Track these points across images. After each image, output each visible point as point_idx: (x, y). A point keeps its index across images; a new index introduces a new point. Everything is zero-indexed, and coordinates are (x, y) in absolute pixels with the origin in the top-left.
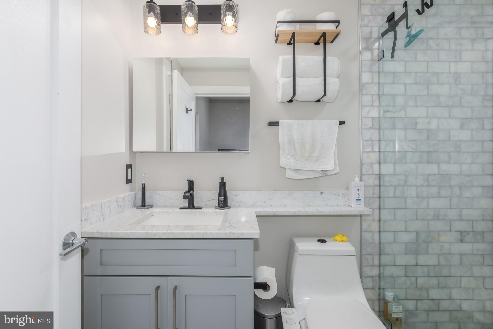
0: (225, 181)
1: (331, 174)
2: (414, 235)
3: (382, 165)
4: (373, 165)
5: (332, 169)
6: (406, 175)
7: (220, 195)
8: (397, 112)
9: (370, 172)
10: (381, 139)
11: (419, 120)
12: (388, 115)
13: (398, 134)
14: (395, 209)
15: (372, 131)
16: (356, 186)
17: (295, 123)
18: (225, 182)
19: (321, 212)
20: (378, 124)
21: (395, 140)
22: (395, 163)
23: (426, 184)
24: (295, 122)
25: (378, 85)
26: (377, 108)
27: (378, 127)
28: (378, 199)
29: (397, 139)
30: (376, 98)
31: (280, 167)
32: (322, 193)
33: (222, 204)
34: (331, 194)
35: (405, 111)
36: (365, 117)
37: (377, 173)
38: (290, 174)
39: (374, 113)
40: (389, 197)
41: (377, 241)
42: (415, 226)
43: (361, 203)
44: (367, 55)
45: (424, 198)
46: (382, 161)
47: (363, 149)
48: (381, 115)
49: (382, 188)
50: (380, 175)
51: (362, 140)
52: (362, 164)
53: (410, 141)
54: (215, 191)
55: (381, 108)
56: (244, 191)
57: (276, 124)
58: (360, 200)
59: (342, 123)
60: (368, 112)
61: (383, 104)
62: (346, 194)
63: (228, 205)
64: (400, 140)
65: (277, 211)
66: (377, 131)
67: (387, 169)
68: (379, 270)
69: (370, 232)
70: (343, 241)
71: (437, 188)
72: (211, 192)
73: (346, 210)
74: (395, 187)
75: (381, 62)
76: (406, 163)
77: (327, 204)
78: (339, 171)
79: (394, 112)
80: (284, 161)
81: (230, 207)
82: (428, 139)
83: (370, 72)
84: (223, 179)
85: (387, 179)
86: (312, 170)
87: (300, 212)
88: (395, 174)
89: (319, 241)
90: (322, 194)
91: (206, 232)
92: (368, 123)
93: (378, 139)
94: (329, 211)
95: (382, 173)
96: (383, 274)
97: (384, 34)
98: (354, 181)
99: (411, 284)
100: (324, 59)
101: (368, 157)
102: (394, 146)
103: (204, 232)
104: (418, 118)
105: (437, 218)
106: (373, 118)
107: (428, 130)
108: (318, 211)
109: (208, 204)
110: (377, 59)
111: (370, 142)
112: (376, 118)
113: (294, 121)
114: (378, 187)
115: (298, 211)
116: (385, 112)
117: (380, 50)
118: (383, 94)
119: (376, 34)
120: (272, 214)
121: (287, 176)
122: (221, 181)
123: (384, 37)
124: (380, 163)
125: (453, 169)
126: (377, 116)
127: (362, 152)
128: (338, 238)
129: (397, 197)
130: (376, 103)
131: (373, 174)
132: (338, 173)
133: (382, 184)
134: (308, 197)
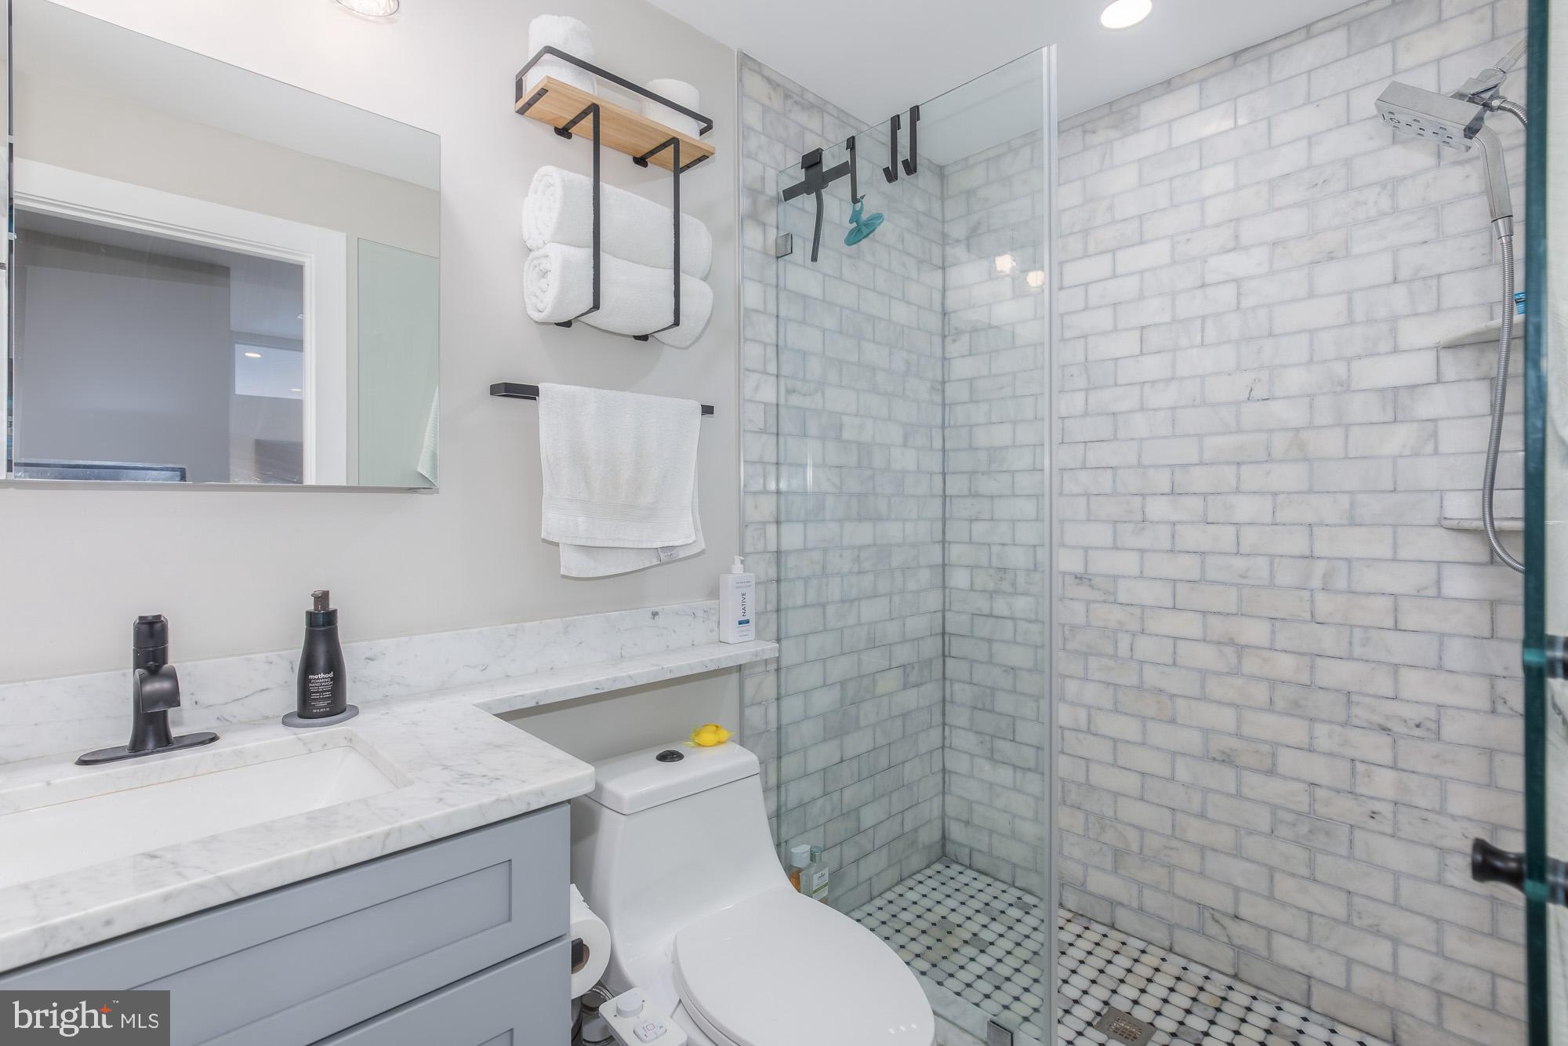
0: (332, 607)
1: (682, 555)
2: (836, 692)
3: (784, 527)
4: (765, 528)
5: (691, 541)
6: (825, 551)
7: (308, 667)
8: (810, 395)
9: (760, 547)
10: (782, 461)
11: (846, 420)
12: (795, 400)
13: (811, 451)
14: (805, 635)
15: (764, 437)
16: (738, 585)
17: (589, 396)
18: (335, 611)
19: (671, 671)
20: (775, 420)
21: (804, 466)
22: (805, 522)
23: (856, 569)
24: (589, 394)
25: (774, 319)
26: (774, 379)
27: (775, 431)
28: (774, 616)
29: (810, 462)
30: (771, 352)
31: (544, 541)
32: (655, 614)
33: (321, 704)
34: (677, 614)
35: (823, 394)
36: (750, 401)
37: (773, 547)
38: (572, 563)
39: (768, 393)
40: (795, 608)
41: (773, 725)
42: (841, 668)
43: (748, 630)
44: (754, 236)
45: (852, 601)
46: (783, 518)
47: (745, 486)
48: (782, 401)
49: (783, 585)
50: (778, 552)
51: (745, 461)
52: (744, 525)
53: (831, 467)
54: (269, 654)
55: (782, 381)
56: (407, 638)
57: (529, 392)
58: (747, 622)
59: (707, 410)
60: (757, 388)
61: (786, 369)
62: (713, 611)
63: (349, 702)
64: (815, 466)
65: (546, 691)
66: (774, 438)
67: (792, 536)
68: (778, 797)
69: (760, 703)
70: (720, 743)
71: (871, 577)
72: (248, 660)
73: (727, 655)
74: (806, 580)
75: (781, 262)
76: (824, 521)
77: (668, 647)
78: (704, 546)
79: (805, 395)
80: (555, 521)
81: (355, 711)
82: (859, 466)
83: (761, 282)
84: (322, 598)
85: (792, 561)
86: (635, 546)
87: (615, 680)
88: (805, 549)
89: (663, 757)
90: (656, 617)
91: (396, 825)
92: (756, 416)
93: (775, 461)
94: (689, 665)
95: (784, 547)
96: (786, 804)
97: (790, 194)
98: (729, 572)
99: (833, 810)
100: (674, 218)
101: (756, 507)
102: (805, 478)
103: (386, 828)
104: (844, 414)
105: (872, 645)
106: (765, 404)
107: (859, 444)
108: (663, 668)
109: (234, 717)
110: (773, 252)
111: (759, 468)
112: (771, 404)
113: (587, 389)
114: (775, 584)
115: (608, 679)
116: (789, 392)
117: (782, 233)
118: (786, 346)
119: (772, 189)
120: (532, 704)
121: (563, 571)
122: (311, 608)
123: (791, 201)
124: (778, 522)
125: (893, 531)
126: (774, 401)
127: (745, 492)
128: (708, 737)
129: (809, 606)
130: (772, 368)
131: (765, 552)
132: (703, 552)
133: (783, 576)
134: (619, 629)
